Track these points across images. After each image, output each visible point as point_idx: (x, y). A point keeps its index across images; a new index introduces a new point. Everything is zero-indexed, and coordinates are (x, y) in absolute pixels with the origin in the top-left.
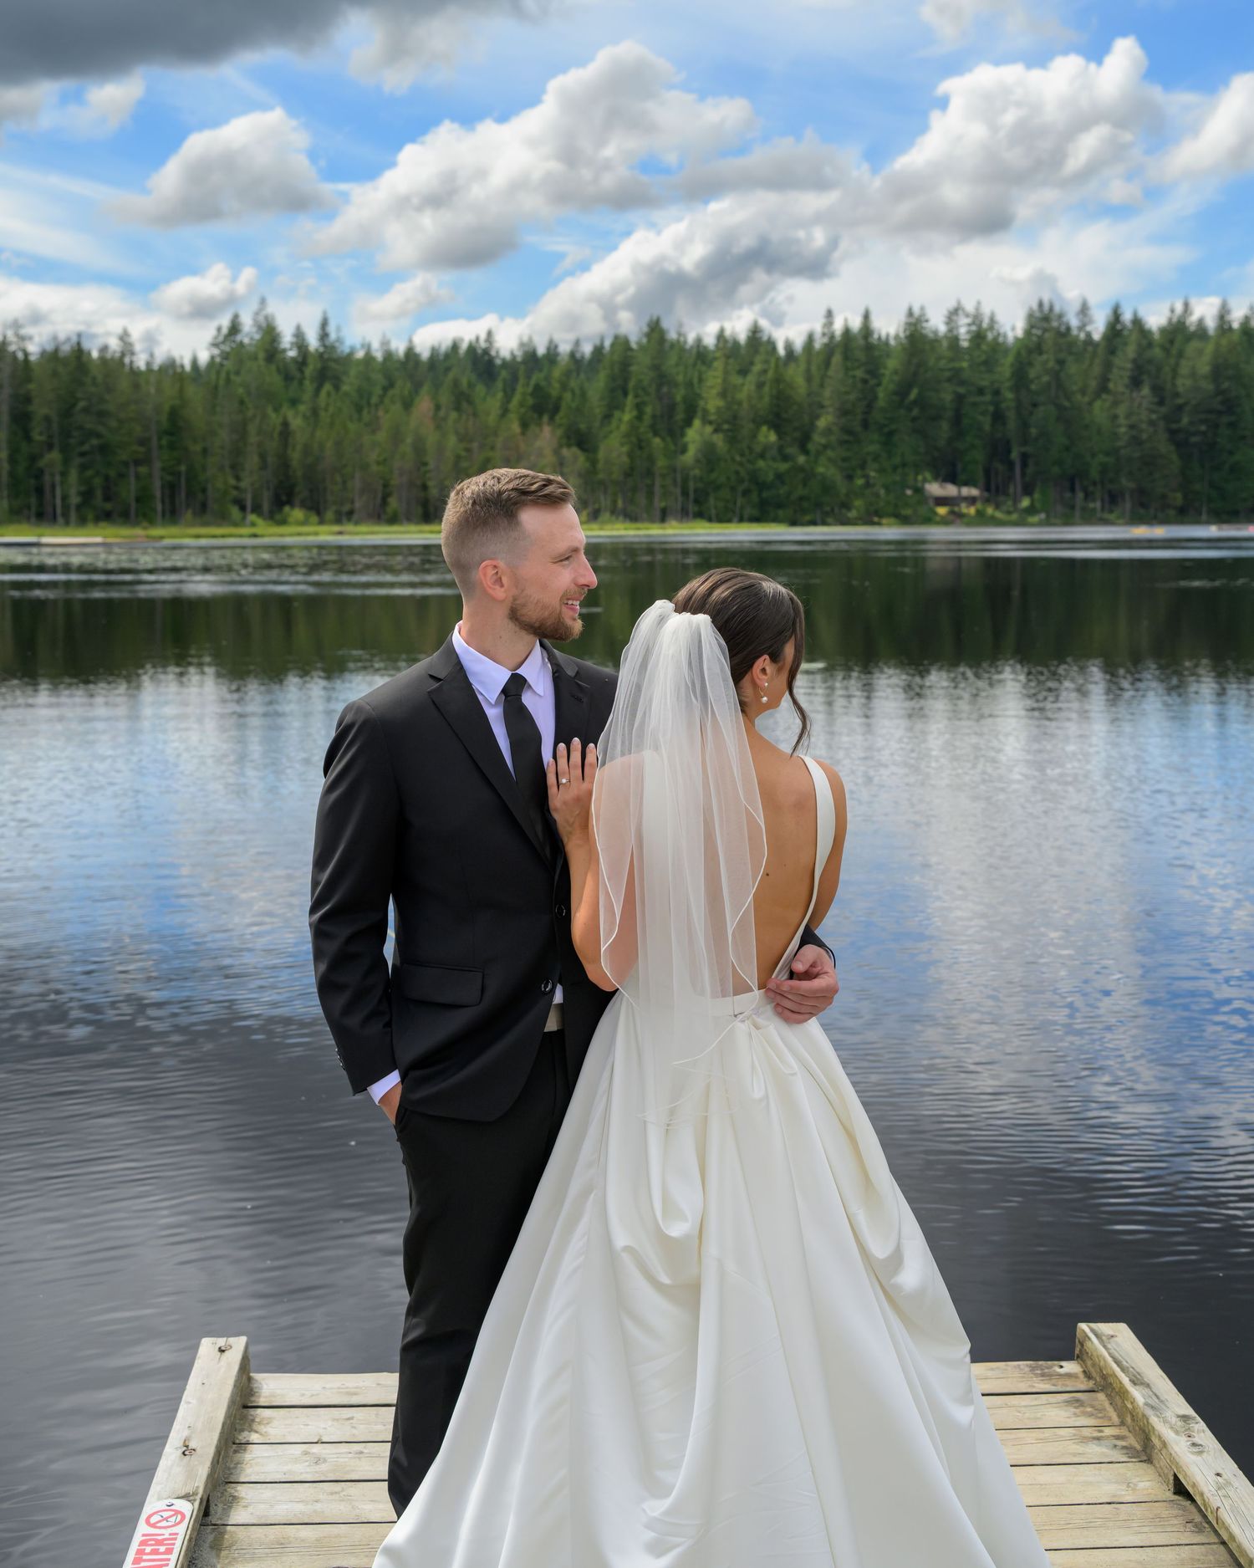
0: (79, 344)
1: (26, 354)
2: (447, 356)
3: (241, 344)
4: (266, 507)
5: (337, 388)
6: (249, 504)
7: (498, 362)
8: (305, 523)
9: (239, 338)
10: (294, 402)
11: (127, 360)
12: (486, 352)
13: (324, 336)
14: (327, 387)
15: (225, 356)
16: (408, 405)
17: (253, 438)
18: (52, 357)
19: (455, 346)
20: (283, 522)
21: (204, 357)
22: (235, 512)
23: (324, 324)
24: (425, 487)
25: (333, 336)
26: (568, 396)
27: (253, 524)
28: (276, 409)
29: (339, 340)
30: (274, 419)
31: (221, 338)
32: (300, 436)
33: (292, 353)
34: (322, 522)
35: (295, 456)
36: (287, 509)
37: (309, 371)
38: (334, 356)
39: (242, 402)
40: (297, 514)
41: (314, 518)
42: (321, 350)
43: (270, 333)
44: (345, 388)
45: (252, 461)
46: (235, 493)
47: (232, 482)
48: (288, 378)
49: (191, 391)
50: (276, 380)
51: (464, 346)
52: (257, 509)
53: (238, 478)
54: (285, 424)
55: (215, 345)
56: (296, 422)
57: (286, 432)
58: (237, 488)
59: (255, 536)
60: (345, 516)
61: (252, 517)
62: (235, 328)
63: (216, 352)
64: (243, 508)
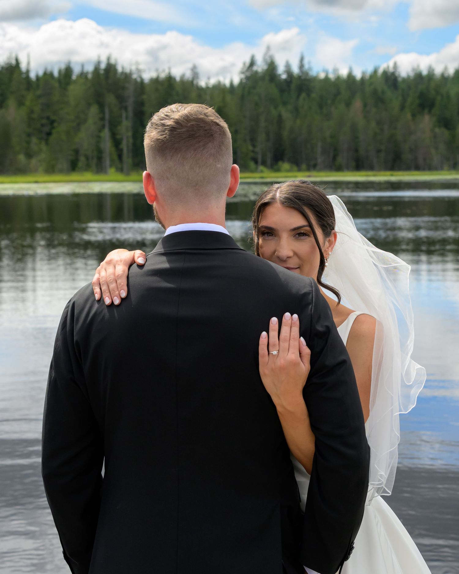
0: (169, 73)
1: (142, 80)
2: (371, 77)
3: (256, 72)
4: (269, 161)
5: (308, 95)
6: (260, 160)
7: (400, 79)
8: (290, 171)
9: (255, 68)
10: (285, 104)
11: (195, 82)
12: (393, 74)
13: (301, 66)
14: (303, 95)
15: (247, 78)
16: (348, 104)
17: (262, 124)
18: (156, 81)
19: (375, 71)
20: (278, 170)
21: (236, 81)
22: (252, 164)
23: (302, 60)
24: (357, 151)
25: (306, 66)
26: (439, 98)
27: (262, 172)
28: (276, 108)
29: (310, 69)
30: (274, 112)
31: (245, 69)
32: (288, 124)
33: (284, 77)
34: (300, 170)
35: (285, 133)
36: (280, 163)
37: (293, 87)
38: (308, 78)
39: (257, 104)
40: (286, 166)
41: (295, 168)
42: (300, 74)
43: (272, 66)
44: (313, 95)
45: (261, 137)
46: (252, 154)
47: (251, 148)
48: (282, 91)
49: (229, 98)
50: (274, 91)
51: (381, 71)
52: (264, 163)
53: (254, 146)
54: (280, 116)
55: (242, 73)
56: (286, 115)
57: (280, 120)
58: (253, 151)
59: (262, 178)
60: (312, 167)
61: (261, 168)
62: (252, 63)
63: (243, 76)
64: (256, 162)
